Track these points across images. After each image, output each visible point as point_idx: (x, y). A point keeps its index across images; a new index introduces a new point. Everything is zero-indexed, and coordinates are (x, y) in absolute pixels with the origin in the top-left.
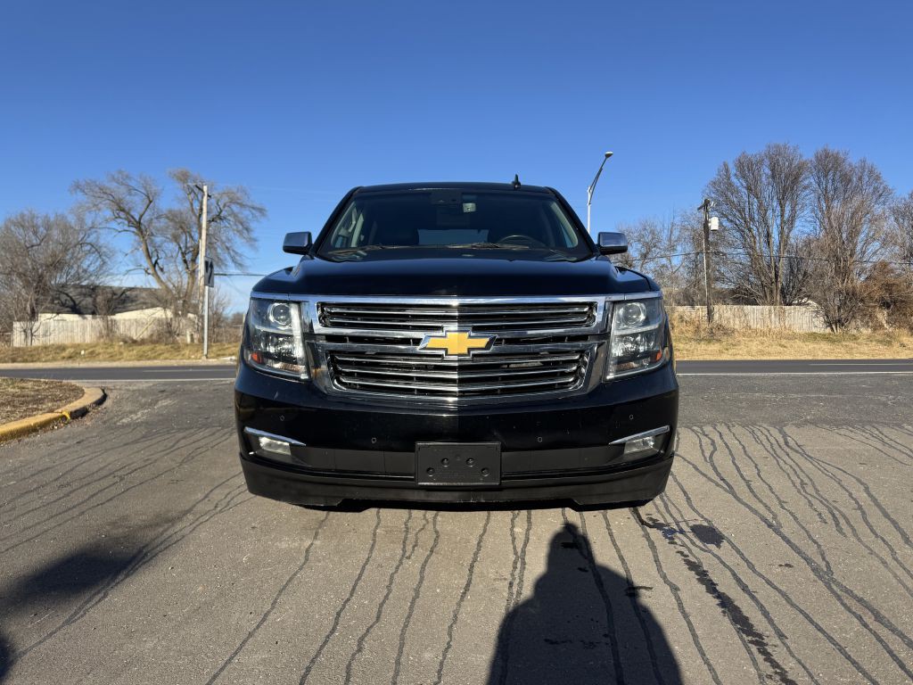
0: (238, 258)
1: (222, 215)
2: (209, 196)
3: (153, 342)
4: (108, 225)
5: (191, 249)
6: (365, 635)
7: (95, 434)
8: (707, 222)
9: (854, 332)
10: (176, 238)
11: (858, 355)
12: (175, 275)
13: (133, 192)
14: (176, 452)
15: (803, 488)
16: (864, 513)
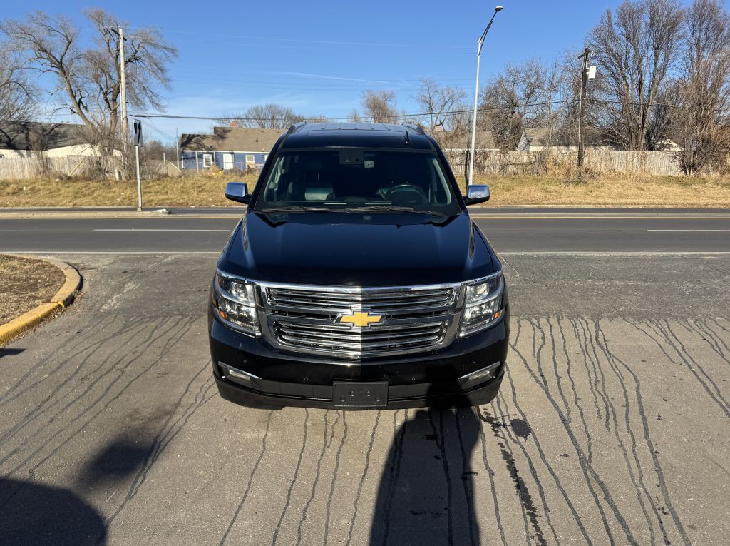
0: (155, 98)
1: (137, 55)
2: (125, 39)
3: (86, 179)
4: (32, 66)
5: (112, 89)
6: (306, 507)
7: (87, 323)
8: (586, 70)
9: (704, 175)
10: (96, 79)
11: (704, 198)
12: (98, 115)
13: (53, 33)
14: (155, 343)
15: (595, 385)
16: (628, 410)
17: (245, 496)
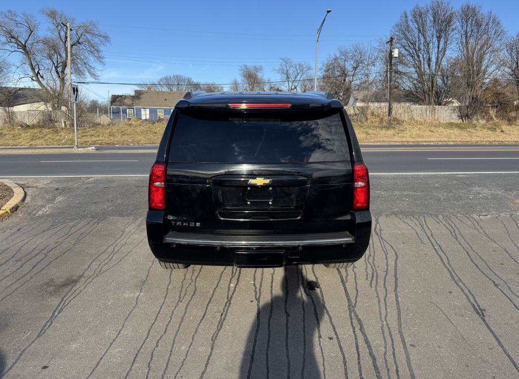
0: (92, 70)
1: (80, 41)
2: (71, 30)
3: (40, 127)
4: (4, 48)
5: (61, 64)
6: (160, 339)
7: (26, 224)
8: (391, 52)
10: (50, 57)
12: (51, 80)
13: (19, 25)
14: (71, 237)
15: (368, 258)
16: (387, 274)
17: (119, 333)
